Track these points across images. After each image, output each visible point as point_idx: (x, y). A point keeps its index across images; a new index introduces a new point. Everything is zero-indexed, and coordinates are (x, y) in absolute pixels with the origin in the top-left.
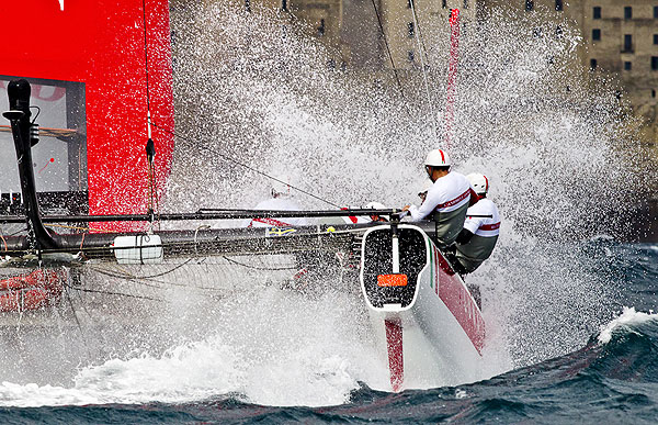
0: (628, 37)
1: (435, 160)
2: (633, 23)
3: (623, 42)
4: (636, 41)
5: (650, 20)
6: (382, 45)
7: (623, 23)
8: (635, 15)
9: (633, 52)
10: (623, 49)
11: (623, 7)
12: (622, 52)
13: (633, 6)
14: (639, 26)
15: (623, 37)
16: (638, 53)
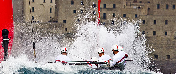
0: (105, 14)
1: (116, 49)
2: (106, 9)
3: (103, 16)
4: (107, 15)
5: (112, 9)
6: (23, 15)
7: (103, 9)
8: (107, 7)
9: (106, 19)
10: (103, 18)
11: (103, 4)
12: (102, 19)
13: (106, 4)
14: (108, 11)
15: (103, 14)
16: (107, 19)
